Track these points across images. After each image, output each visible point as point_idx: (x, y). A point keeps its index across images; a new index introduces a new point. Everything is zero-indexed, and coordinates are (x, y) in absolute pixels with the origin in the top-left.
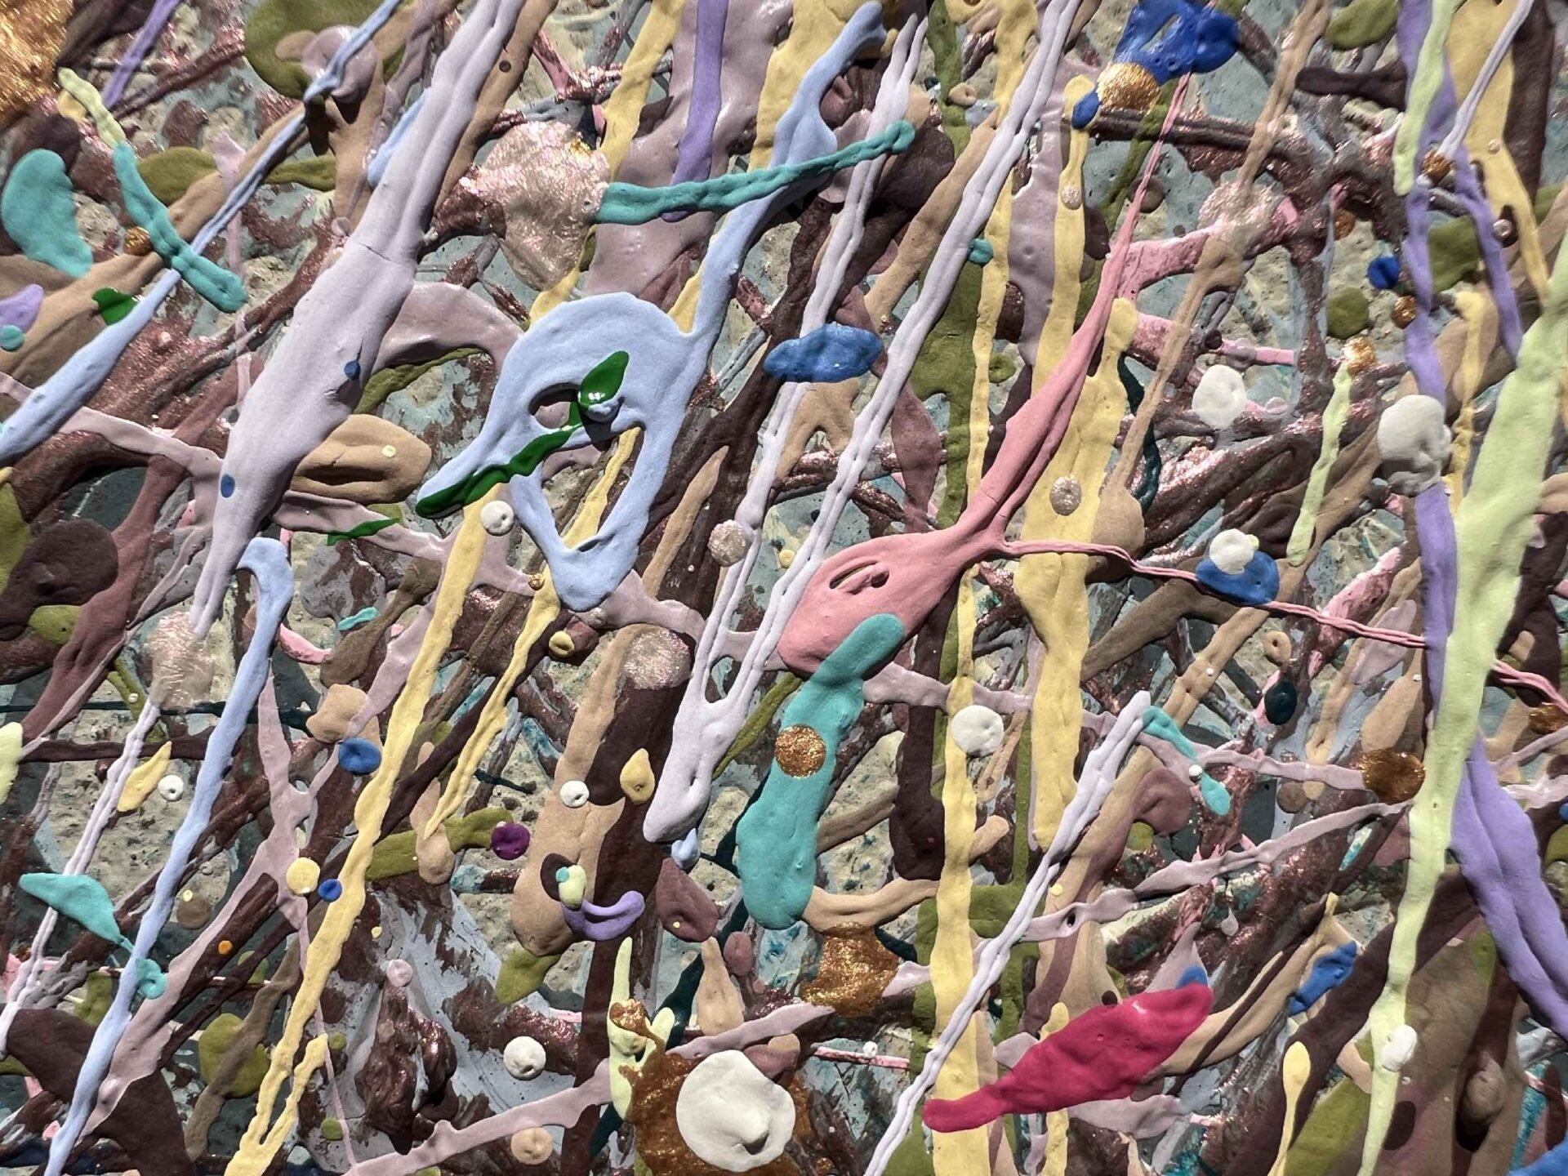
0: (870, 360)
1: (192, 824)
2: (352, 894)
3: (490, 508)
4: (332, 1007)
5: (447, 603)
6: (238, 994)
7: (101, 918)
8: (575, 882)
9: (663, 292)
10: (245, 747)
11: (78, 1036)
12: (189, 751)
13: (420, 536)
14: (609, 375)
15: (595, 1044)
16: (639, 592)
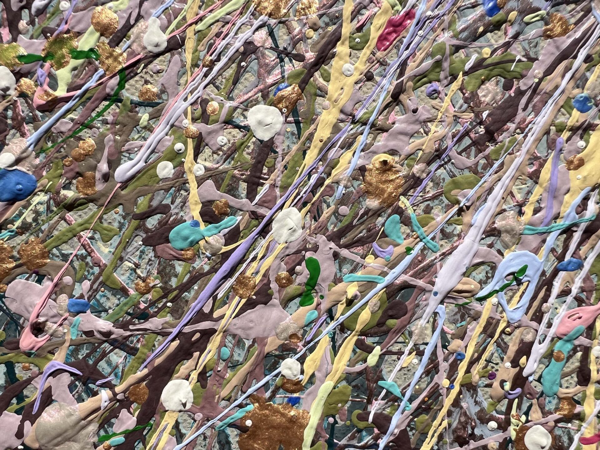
0: (580, 266)
1: (420, 371)
2: (457, 388)
3: (494, 300)
4: (450, 414)
5: (483, 321)
6: (427, 410)
7: (397, 392)
8: (507, 386)
9: (536, 251)
10: (434, 353)
11: (388, 419)
12: (420, 354)
13: (476, 306)
14: (523, 270)
15: (508, 423)
16: (526, 320)
